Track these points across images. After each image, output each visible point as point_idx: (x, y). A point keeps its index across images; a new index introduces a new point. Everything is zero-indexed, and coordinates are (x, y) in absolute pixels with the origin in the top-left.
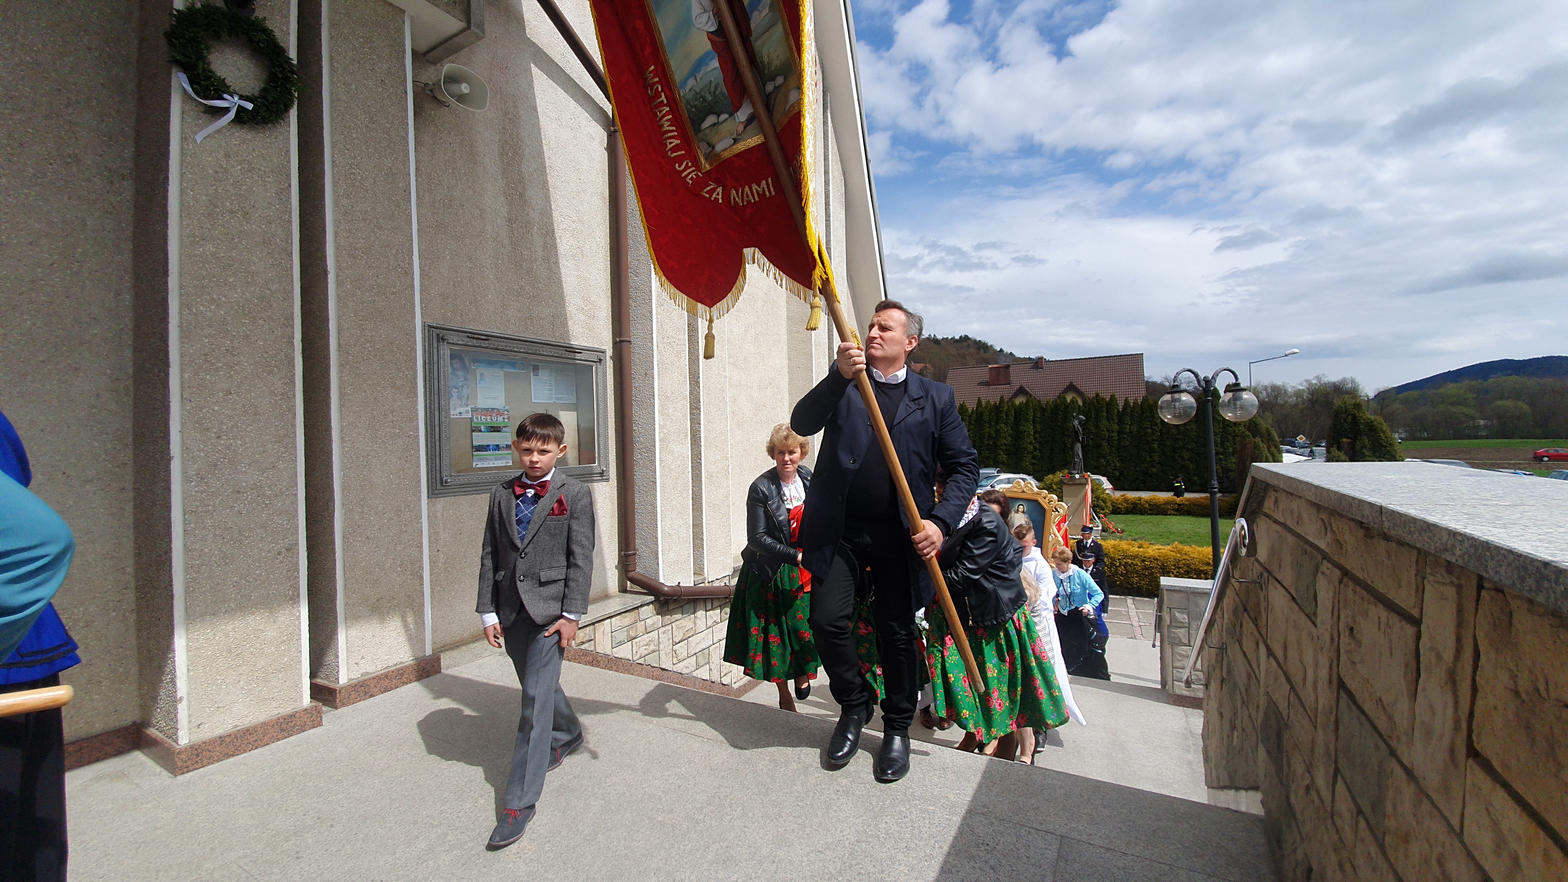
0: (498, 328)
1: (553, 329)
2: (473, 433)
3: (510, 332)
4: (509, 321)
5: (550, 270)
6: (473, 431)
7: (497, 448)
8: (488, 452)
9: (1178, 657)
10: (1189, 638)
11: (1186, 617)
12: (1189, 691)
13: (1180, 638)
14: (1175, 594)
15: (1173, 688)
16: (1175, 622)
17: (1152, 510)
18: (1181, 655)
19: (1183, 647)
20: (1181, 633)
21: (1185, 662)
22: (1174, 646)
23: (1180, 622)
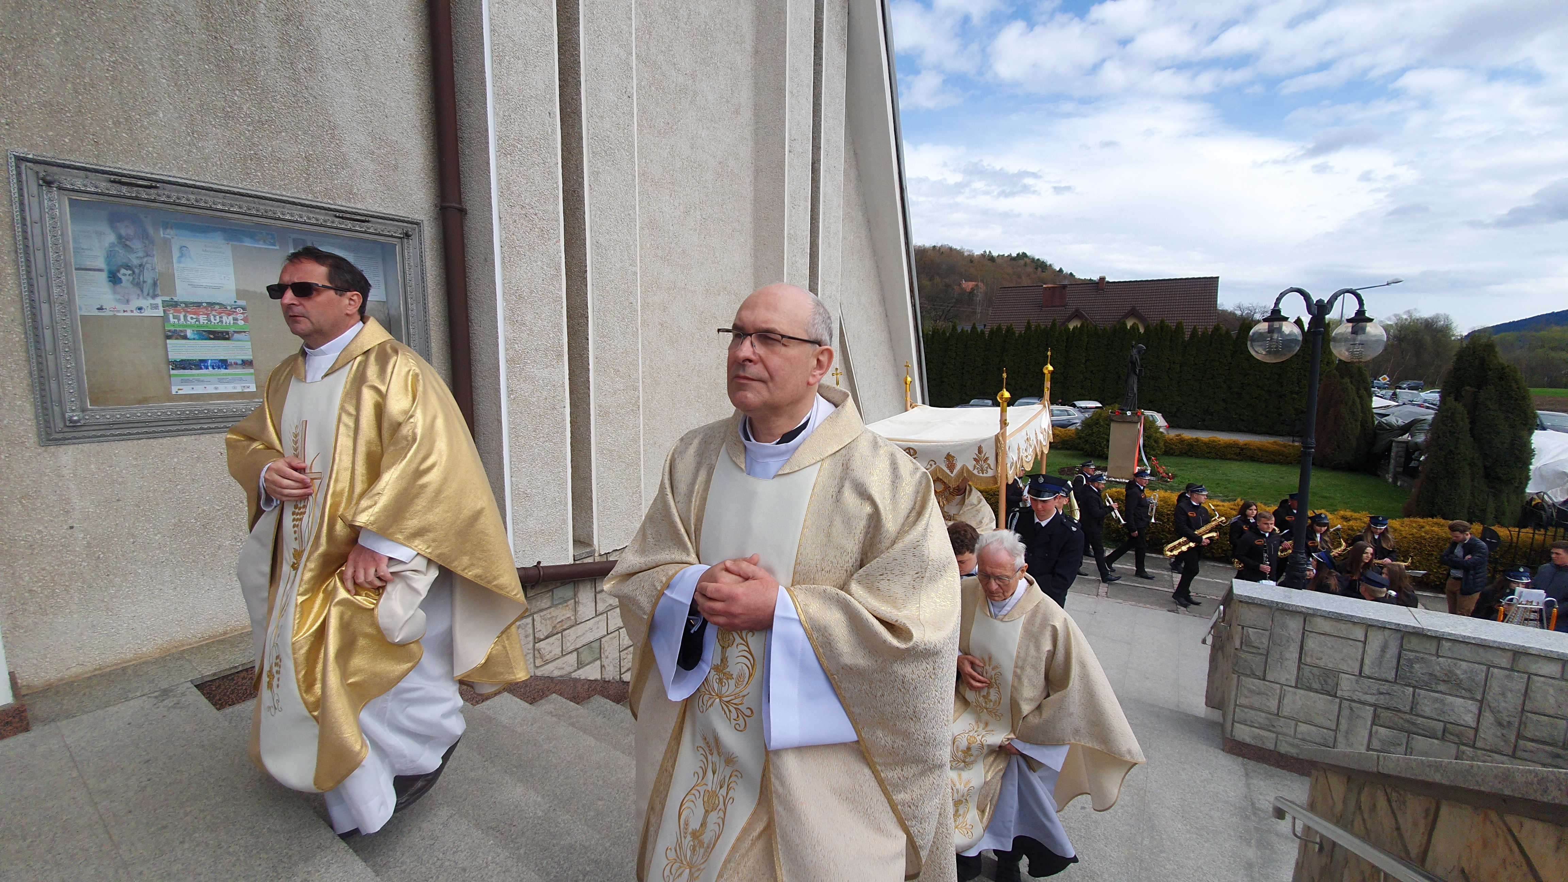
0: (181, 169)
1: (307, 180)
2: (168, 341)
3: (208, 179)
4: (206, 159)
5: (297, 81)
6: (169, 337)
7: (224, 364)
8: (204, 371)
9: (1246, 692)
10: (1265, 671)
11: (1265, 641)
12: (1254, 738)
13: (1252, 670)
14: (1254, 609)
15: (1232, 730)
16: (1246, 645)
17: (1209, 453)
18: (1250, 690)
19: (1255, 680)
20: (1256, 662)
21: (1256, 701)
22: (1241, 677)
23: (1254, 647)
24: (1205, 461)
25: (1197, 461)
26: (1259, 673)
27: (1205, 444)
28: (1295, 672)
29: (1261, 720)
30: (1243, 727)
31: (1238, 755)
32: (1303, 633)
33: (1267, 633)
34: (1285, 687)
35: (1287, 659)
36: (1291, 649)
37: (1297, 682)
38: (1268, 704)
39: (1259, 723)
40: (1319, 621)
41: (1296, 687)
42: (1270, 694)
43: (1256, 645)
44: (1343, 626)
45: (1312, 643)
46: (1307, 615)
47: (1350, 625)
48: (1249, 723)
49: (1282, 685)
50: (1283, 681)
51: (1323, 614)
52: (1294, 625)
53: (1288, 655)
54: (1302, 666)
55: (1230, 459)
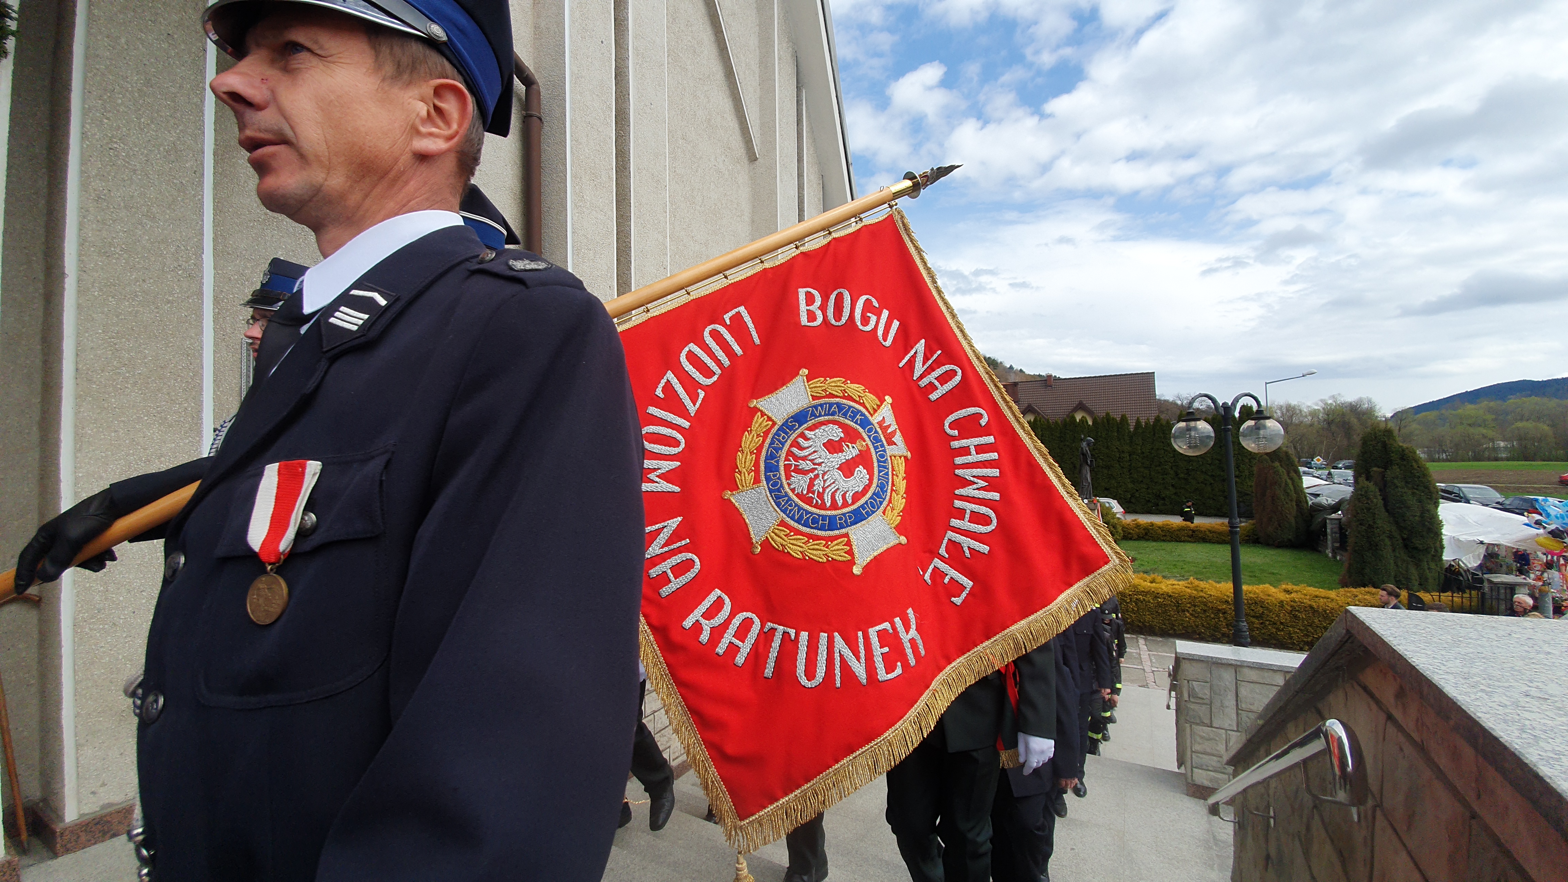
9: (1198, 739)
10: (1211, 718)
11: (1207, 692)
12: (1211, 781)
13: (1200, 717)
14: (1194, 664)
15: (1192, 776)
16: (1193, 697)
17: (1165, 536)
18: (1202, 737)
19: (1204, 728)
20: (1201, 711)
21: (1207, 746)
22: (1193, 726)
23: (1200, 698)
24: (1162, 544)
25: (1154, 544)
26: (1207, 721)
27: (1160, 528)
28: (1235, 718)
29: (1214, 764)
30: (1200, 771)
31: (1200, 798)
32: (1236, 683)
33: (1208, 685)
34: (1229, 732)
35: (1227, 707)
36: (1229, 697)
37: (1238, 726)
38: (1218, 748)
39: (1212, 766)
40: (1246, 670)
41: (1237, 731)
42: (1217, 739)
43: (1200, 695)
44: (1266, 674)
45: (1244, 691)
46: (1237, 667)
47: (1271, 673)
48: (1204, 767)
49: (1226, 730)
50: (1226, 726)
51: (1249, 665)
52: (1228, 676)
53: (1226, 703)
54: (1240, 712)
55: (1184, 541)
